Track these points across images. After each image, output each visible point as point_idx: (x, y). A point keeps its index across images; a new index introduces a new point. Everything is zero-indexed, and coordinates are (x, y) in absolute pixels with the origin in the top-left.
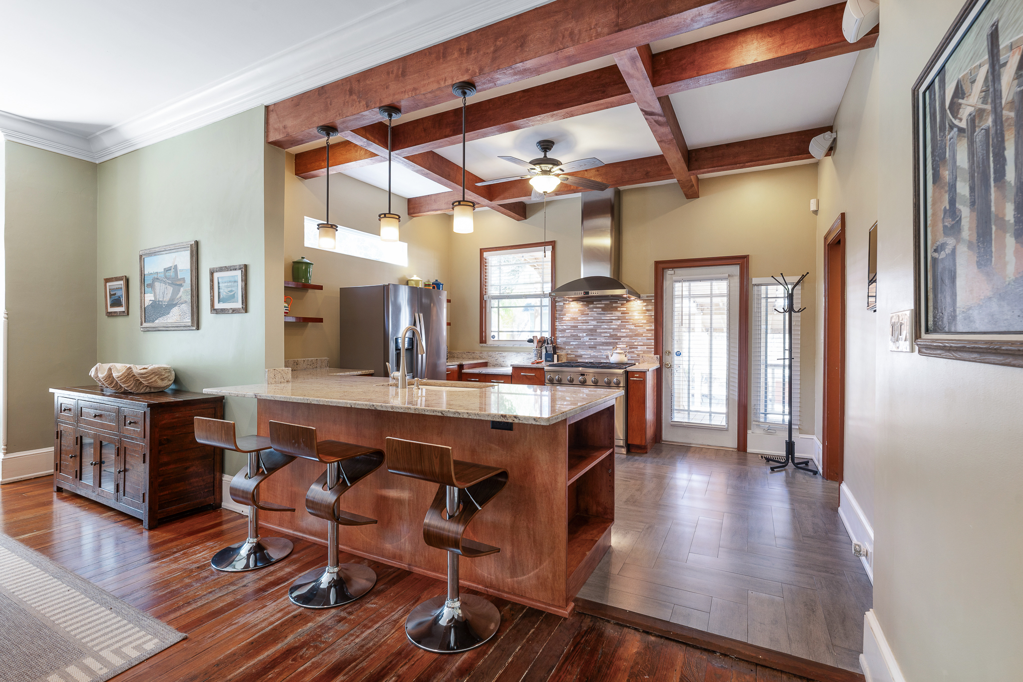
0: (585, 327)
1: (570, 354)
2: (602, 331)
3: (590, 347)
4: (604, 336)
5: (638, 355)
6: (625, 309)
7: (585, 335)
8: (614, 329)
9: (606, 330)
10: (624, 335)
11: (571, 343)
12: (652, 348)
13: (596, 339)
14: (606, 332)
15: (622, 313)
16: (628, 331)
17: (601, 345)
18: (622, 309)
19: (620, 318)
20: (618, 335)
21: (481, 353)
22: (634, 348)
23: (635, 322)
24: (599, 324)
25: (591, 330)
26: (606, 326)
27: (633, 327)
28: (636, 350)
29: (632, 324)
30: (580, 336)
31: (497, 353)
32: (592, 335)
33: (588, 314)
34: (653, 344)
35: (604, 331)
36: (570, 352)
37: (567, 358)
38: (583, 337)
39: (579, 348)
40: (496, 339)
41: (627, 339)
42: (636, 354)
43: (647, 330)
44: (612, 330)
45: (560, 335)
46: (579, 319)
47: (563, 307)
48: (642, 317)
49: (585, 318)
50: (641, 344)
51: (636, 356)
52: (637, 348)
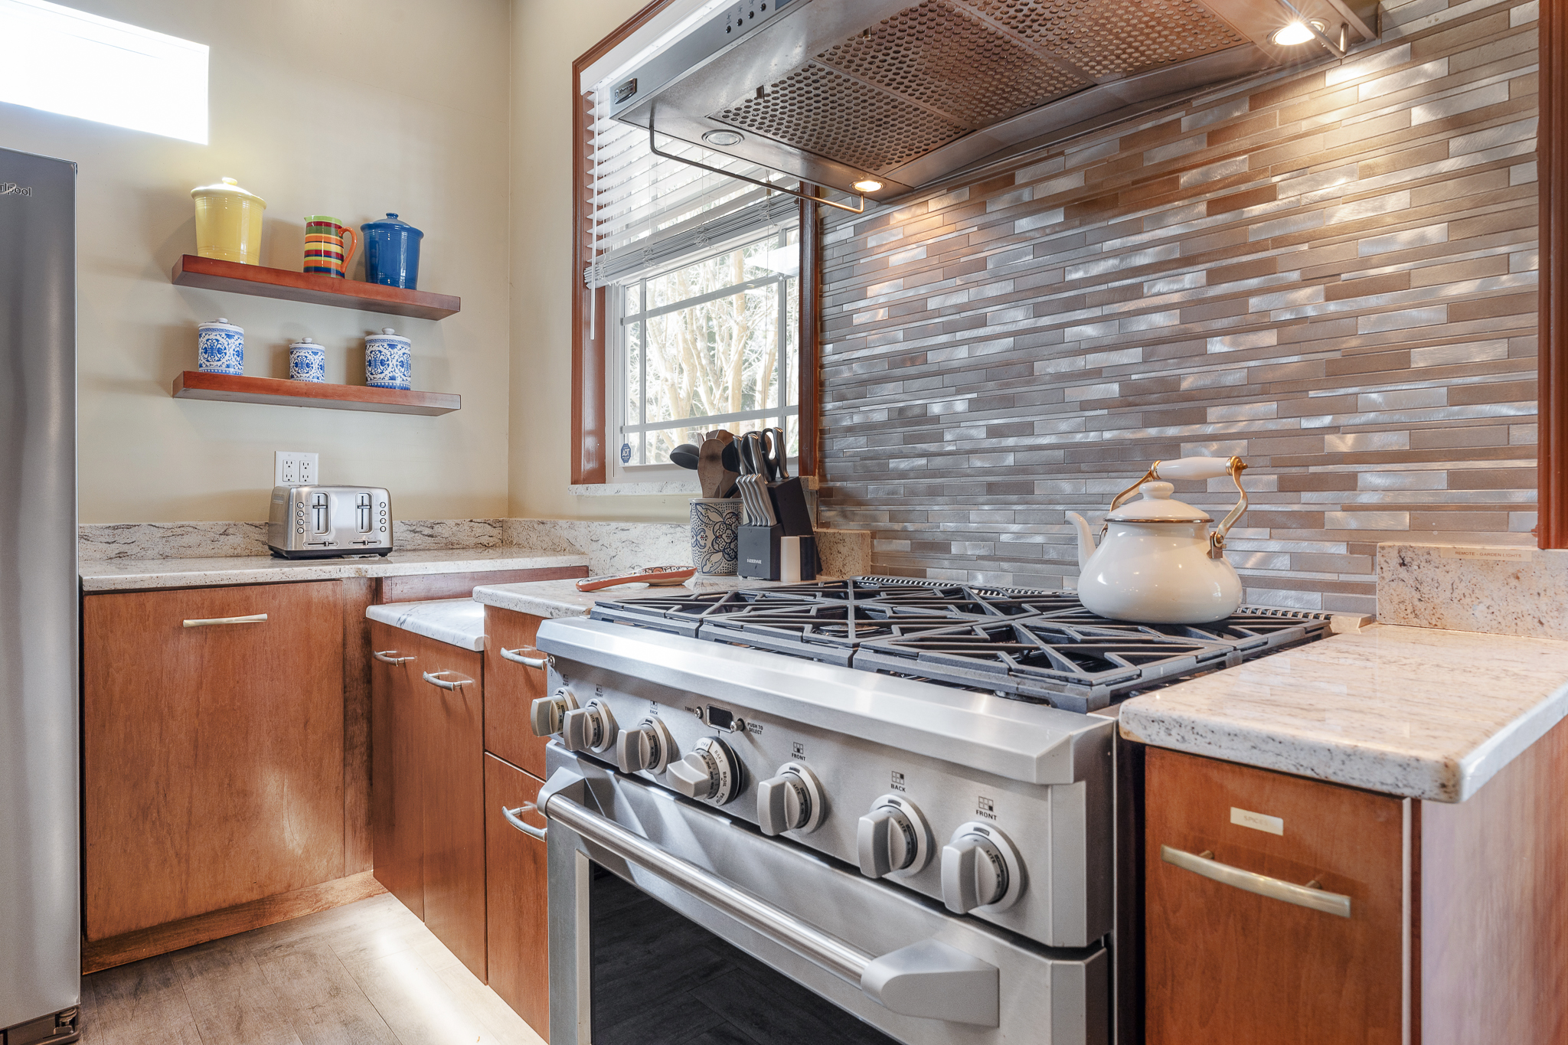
0: (962, 352)
1: (890, 535)
2: (1064, 365)
3: (991, 488)
4: (1085, 405)
5: (1363, 546)
6: (1239, 164)
7: (960, 406)
8: (1151, 343)
9: (1094, 360)
10: (1234, 376)
11: (893, 463)
12: (1513, 480)
13: (1027, 429)
14: (1095, 374)
15: (1214, 207)
16: (1269, 338)
17: (1055, 469)
18: (1219, 172)
19: (1198, 246)
20: (1185, 385)
21: (571, 527)
22: (1317, 483)
23: (1331, 255)
24: (1046, 321)
25: (993, 369)
26: (1089, 331)
27: (1309, 300)
28: (1345, 496)
29: (1306, 282)
30: (936, 419)
31: (614, 525)
32: (1007, 403)
33: (981, 265)
34: (1529, 435)
35: (1081, 363)
36: (884, 523)
37: (874, 556)
38: (955, 420)
39: (933, 492)
40: (634, 461)
41: (1259, 414)
42: (1335, 535)
43: (1458, 311)
44: (1134, 355)
45: (846, 423)
46: (933, 304)
47: (856, 248)
48: (1398, 201)
49: (961, 298)
50: (1397, 441)
51: (1341, 549)
52: (1350, 483)
